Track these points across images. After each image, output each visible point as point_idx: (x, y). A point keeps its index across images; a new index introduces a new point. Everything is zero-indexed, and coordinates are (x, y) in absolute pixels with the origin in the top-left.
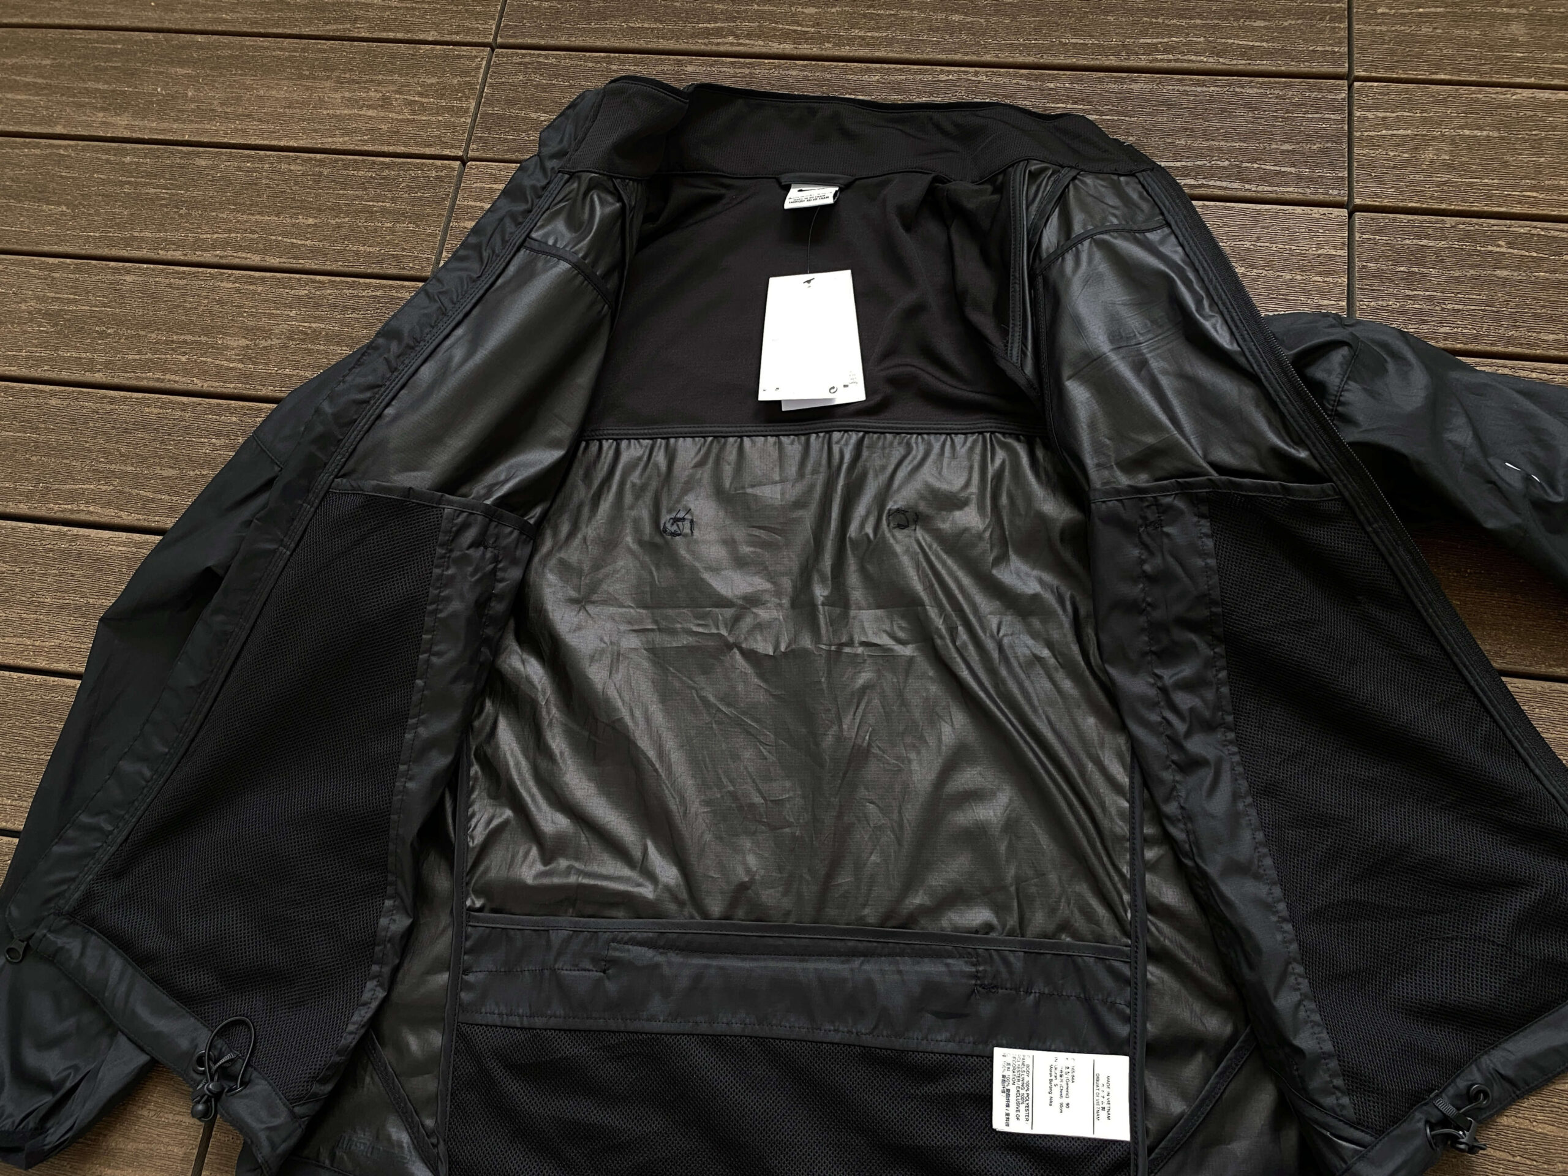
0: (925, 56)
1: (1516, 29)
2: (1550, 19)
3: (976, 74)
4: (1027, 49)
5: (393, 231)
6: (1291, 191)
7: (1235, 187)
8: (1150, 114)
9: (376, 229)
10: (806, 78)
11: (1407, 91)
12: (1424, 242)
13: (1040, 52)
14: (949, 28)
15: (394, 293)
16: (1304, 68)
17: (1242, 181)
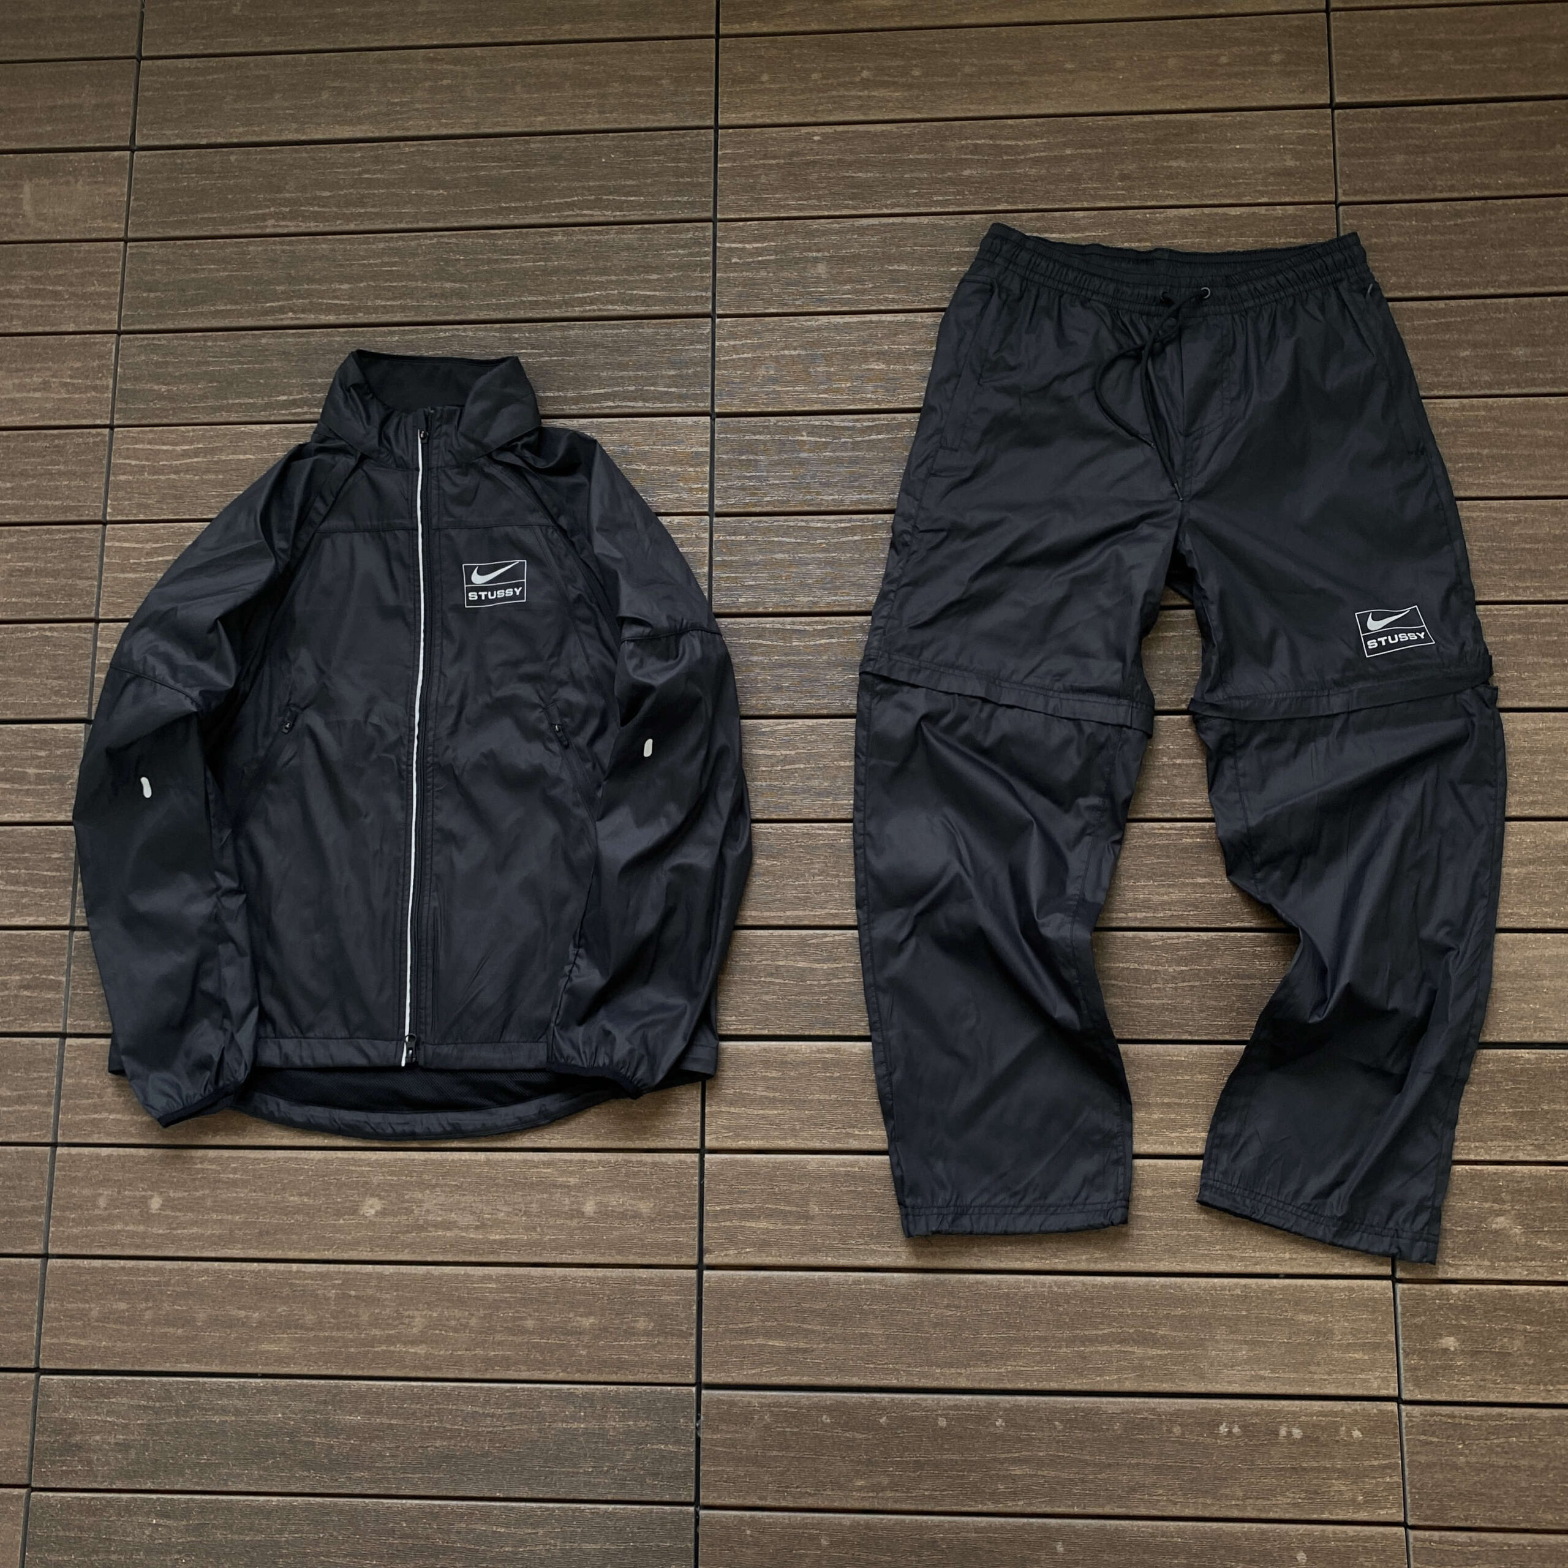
0: (428, 319)
1: (821, 269)
2: (843, 258)
3: (465, 330)
4: (498, 307)
5: (68, 487)
6: (675, 407)
7: (639, 406)
8: (583, 354)
9: (57, 488)
10: (347, 342)
11: (749, 324)
12: (757, 437)
13: (508, 309)
14: (444, 295)
15: (78, 535)
16: (682, 310)
17: (645, 400)
